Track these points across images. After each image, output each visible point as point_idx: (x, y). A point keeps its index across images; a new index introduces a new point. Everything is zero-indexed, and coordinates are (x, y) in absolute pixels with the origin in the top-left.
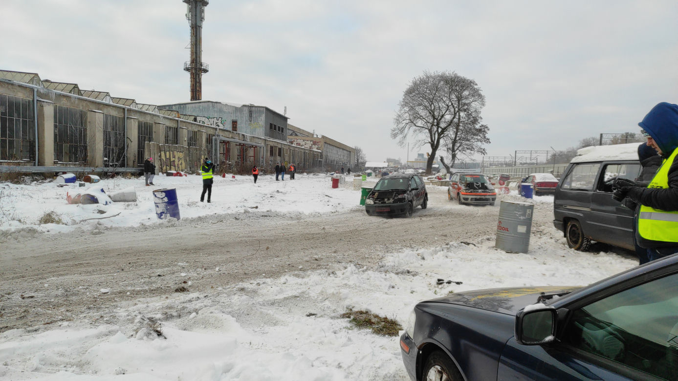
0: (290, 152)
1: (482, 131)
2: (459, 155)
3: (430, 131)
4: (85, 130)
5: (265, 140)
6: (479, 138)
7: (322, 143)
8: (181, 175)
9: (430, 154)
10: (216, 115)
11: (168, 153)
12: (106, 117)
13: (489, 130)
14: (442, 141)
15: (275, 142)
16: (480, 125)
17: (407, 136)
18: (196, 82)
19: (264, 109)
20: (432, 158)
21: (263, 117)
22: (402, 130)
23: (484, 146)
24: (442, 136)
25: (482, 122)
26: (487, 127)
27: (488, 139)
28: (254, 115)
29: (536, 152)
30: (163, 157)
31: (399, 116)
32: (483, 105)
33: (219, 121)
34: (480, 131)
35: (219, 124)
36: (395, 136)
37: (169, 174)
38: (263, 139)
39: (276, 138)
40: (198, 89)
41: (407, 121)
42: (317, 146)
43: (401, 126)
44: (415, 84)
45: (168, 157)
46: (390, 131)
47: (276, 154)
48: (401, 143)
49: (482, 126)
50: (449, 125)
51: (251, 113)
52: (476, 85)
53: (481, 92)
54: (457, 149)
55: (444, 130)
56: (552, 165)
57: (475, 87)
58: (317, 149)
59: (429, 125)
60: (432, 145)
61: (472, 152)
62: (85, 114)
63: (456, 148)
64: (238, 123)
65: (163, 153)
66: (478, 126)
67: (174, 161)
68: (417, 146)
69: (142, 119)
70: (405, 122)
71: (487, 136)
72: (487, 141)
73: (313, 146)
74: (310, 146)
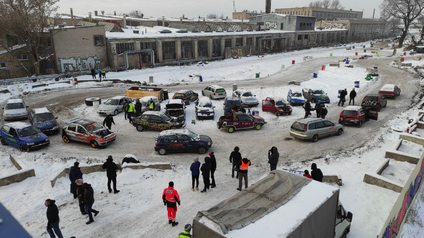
0: (315, 35)
4: (207, 46)
5: (295, 33)
7: (349, 24)
8: (238, 58)
10: (274, 21)
11: (235, 50)
12: (214, 40)
15: (303, 32)
18: (268, 4)
19: (296, 17)
21: (295, 21)
28: (291, 20)
30: (233, 52)
33: (275, 24)
35: (275, 25)
37: (234, 58)
38: (293, 33)
39: (305, 30)
40: (269, 7)
42: (345, 27)
45: (235, 51)
47: (303, 38)
51: (290, 19)
58: (346, 28)
62: (207, 41)
64: (284, 24)
65: (233, 50)
67: (237, 53)
69: (227, 38)
73: (343, 27)
74: (341, 26)
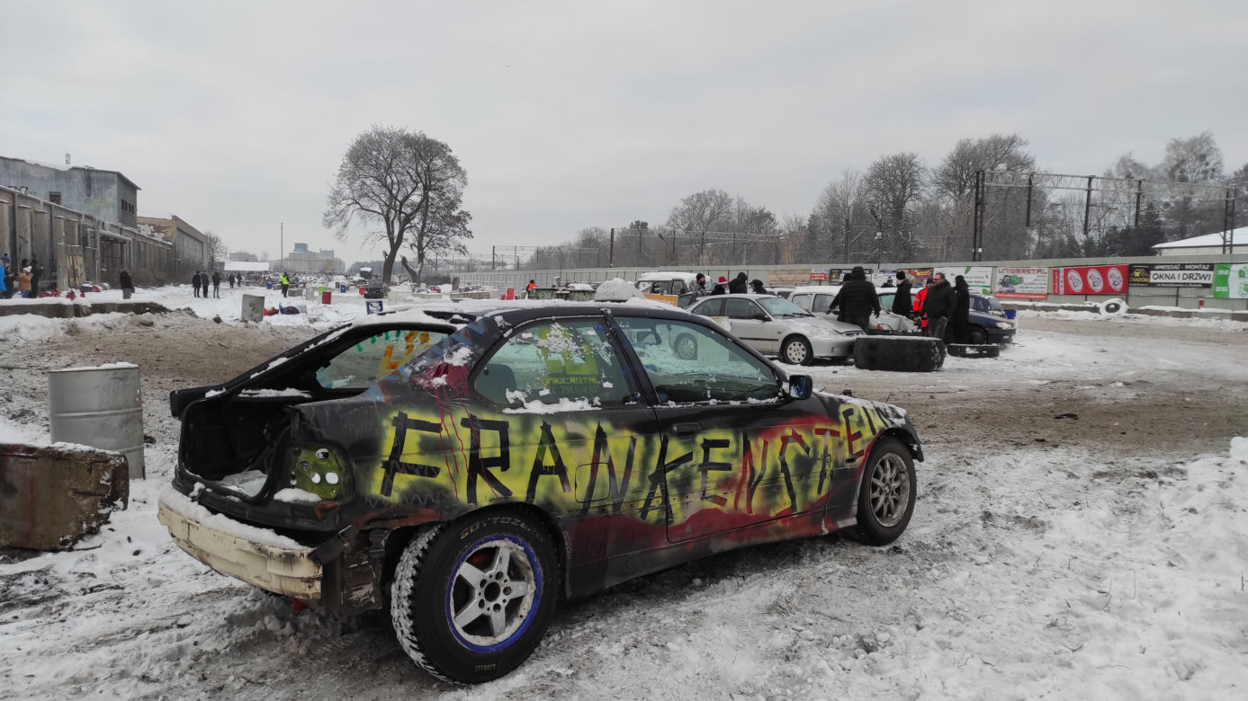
1: (461, 219)
2: (430, 254)
3: (387, 219)
6: (457, 229)
7: (174, 229)
9: (388, 253)
10: (13, 182)
11: (71, 257)
13: (471, 218)
14: (405, 235)
16: (459, 211)
17: (349, 225)
19: (116, 176)
20: (390, 259)
21: (114, 189)
22: (341, 215)
23: (464, 241)
24: (408, 225)
25: (463, 207)
26: (468, 215)
27: (470, 232)
28: (95, 186)
29: (522, 248)
31: (337, 193)
32: (465, 183)
34: (458, 219)
36: (329, 224)
41: (350, 201)
42: (162, 235)
43: (339, 208)
44: (359, 143)
45: (71, 264)
46: (322, 216)
48: (340, 235)
49: (462, 212)
50: (416, 211)
51: (88, 181)
52: (450, 151)
53: (459, 164)
54: (427, 246)
55: (408, 218)
56: (559, 271)
57: (449, 153)
58: (164, 239)
59: (385, 209)
60: (391, 240)
61: (447, 250)
63: (424, 244)
64: (63, 196)
66: (455, 213)
67: (77, 270)
68: (369, 240)
70: (345, 202)
71: (468, 227)
72: (469, 234)
73: (156, 234)
74: (150, 233)
